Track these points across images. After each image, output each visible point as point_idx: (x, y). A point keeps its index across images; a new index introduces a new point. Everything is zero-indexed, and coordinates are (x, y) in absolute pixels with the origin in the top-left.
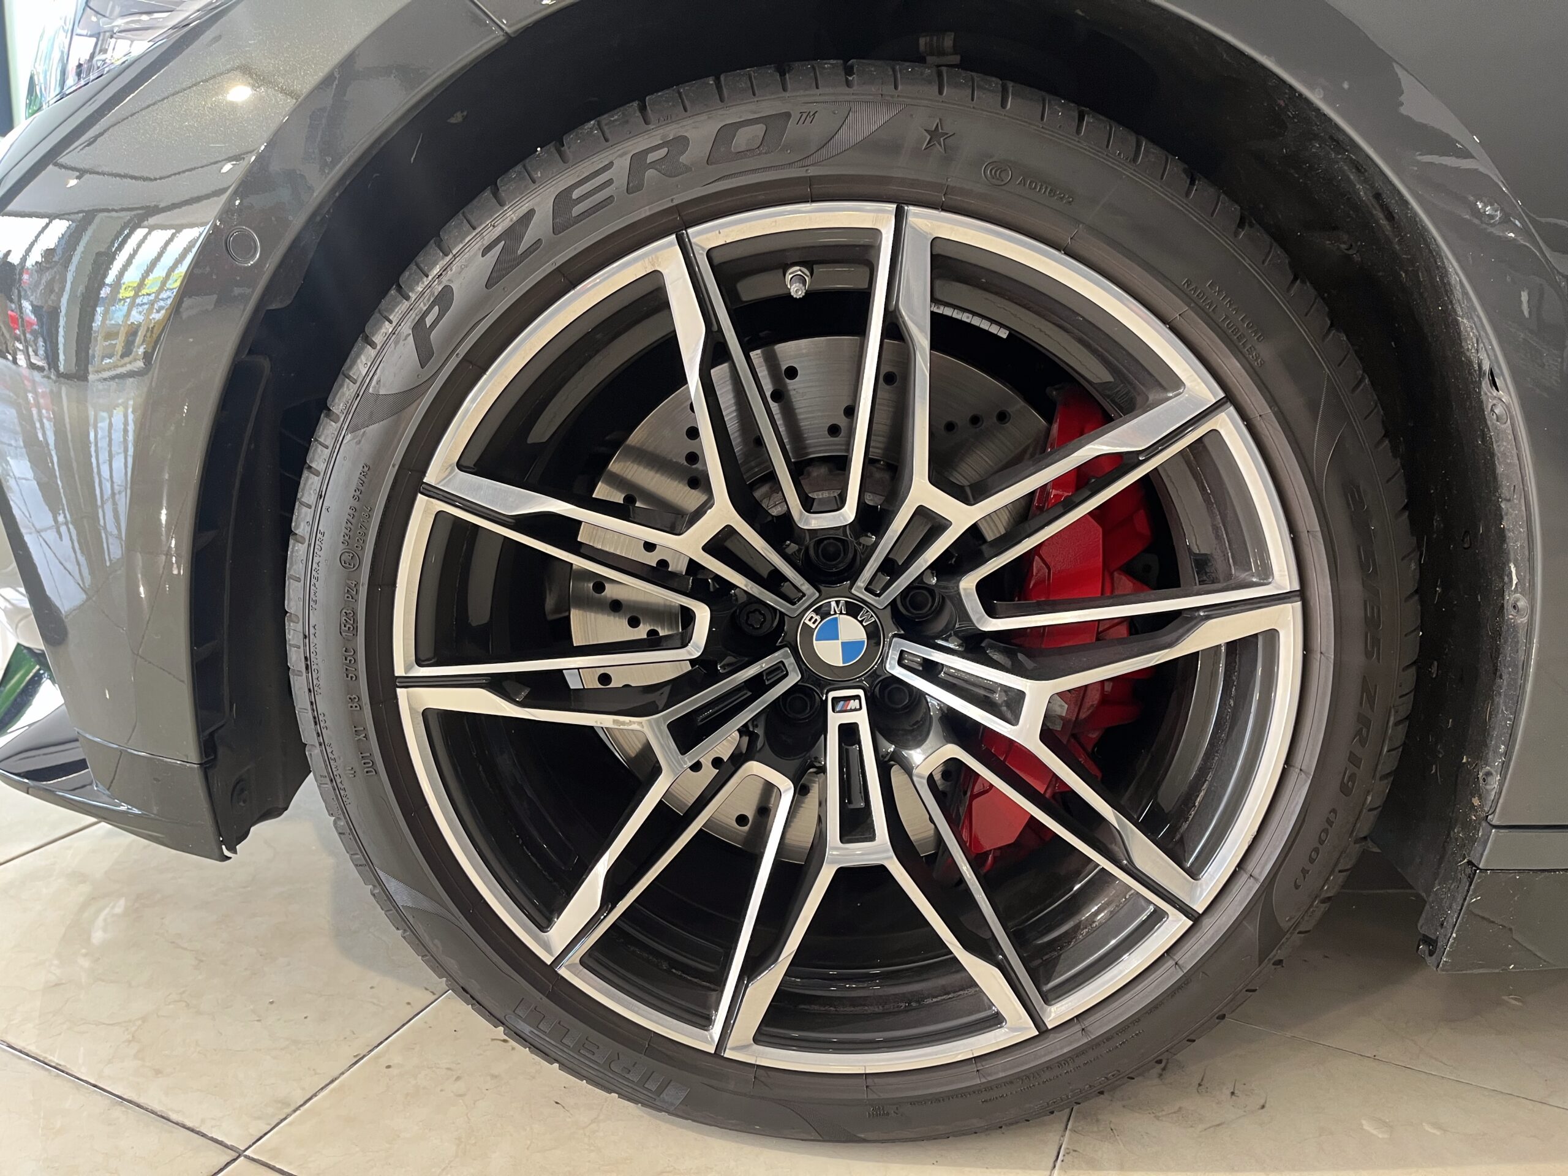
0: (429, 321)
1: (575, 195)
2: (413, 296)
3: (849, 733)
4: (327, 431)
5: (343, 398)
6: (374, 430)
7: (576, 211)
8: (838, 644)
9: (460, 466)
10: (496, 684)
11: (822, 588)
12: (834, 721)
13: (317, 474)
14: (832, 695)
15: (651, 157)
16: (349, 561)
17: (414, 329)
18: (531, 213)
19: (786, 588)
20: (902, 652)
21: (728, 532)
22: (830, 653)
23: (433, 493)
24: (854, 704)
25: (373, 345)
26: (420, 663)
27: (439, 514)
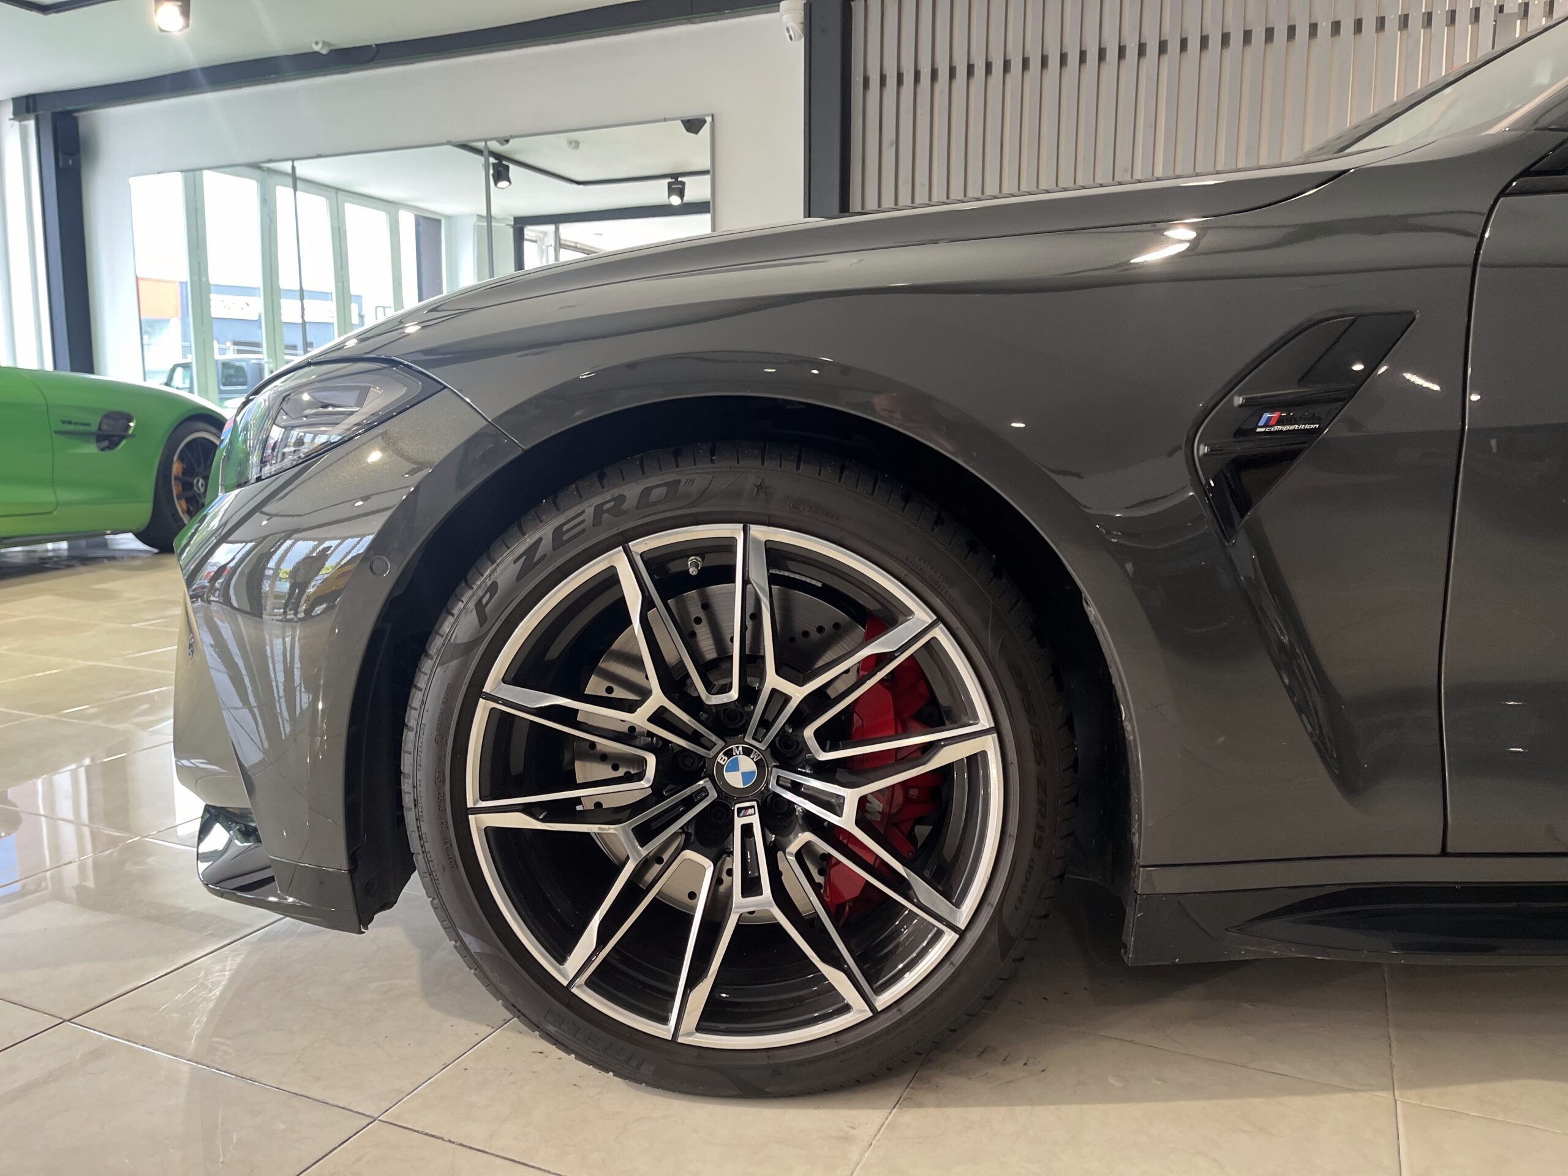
0: (484, 601)
1: (565, 528)
2: (475, 587)
3: (747, 829)
4: (427, 665)
5: (436, 645)
6: (454, 663)
7: (566, 537)
8: (739, 773)
9: (504, 681)
10: (527, 809)
11: (726, 739)
12: (739, 822)
13: (420, 690)
14: (737, 806)
15: (606, 507)
16: (440, 741)
17: (476, 606)
18: (540, 540)
19: (703, 740)
20: (778, 777)
21: (662, 710)
22: (734, 779)
23: (490, 697)
24: (751, 811)
25: (453, 615)
26: (483, 798)
27: (492, 709)
